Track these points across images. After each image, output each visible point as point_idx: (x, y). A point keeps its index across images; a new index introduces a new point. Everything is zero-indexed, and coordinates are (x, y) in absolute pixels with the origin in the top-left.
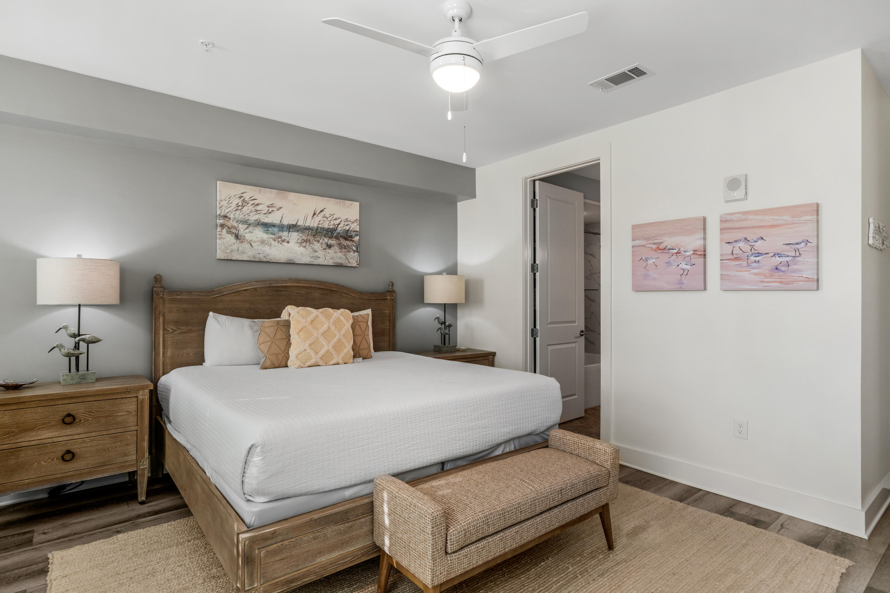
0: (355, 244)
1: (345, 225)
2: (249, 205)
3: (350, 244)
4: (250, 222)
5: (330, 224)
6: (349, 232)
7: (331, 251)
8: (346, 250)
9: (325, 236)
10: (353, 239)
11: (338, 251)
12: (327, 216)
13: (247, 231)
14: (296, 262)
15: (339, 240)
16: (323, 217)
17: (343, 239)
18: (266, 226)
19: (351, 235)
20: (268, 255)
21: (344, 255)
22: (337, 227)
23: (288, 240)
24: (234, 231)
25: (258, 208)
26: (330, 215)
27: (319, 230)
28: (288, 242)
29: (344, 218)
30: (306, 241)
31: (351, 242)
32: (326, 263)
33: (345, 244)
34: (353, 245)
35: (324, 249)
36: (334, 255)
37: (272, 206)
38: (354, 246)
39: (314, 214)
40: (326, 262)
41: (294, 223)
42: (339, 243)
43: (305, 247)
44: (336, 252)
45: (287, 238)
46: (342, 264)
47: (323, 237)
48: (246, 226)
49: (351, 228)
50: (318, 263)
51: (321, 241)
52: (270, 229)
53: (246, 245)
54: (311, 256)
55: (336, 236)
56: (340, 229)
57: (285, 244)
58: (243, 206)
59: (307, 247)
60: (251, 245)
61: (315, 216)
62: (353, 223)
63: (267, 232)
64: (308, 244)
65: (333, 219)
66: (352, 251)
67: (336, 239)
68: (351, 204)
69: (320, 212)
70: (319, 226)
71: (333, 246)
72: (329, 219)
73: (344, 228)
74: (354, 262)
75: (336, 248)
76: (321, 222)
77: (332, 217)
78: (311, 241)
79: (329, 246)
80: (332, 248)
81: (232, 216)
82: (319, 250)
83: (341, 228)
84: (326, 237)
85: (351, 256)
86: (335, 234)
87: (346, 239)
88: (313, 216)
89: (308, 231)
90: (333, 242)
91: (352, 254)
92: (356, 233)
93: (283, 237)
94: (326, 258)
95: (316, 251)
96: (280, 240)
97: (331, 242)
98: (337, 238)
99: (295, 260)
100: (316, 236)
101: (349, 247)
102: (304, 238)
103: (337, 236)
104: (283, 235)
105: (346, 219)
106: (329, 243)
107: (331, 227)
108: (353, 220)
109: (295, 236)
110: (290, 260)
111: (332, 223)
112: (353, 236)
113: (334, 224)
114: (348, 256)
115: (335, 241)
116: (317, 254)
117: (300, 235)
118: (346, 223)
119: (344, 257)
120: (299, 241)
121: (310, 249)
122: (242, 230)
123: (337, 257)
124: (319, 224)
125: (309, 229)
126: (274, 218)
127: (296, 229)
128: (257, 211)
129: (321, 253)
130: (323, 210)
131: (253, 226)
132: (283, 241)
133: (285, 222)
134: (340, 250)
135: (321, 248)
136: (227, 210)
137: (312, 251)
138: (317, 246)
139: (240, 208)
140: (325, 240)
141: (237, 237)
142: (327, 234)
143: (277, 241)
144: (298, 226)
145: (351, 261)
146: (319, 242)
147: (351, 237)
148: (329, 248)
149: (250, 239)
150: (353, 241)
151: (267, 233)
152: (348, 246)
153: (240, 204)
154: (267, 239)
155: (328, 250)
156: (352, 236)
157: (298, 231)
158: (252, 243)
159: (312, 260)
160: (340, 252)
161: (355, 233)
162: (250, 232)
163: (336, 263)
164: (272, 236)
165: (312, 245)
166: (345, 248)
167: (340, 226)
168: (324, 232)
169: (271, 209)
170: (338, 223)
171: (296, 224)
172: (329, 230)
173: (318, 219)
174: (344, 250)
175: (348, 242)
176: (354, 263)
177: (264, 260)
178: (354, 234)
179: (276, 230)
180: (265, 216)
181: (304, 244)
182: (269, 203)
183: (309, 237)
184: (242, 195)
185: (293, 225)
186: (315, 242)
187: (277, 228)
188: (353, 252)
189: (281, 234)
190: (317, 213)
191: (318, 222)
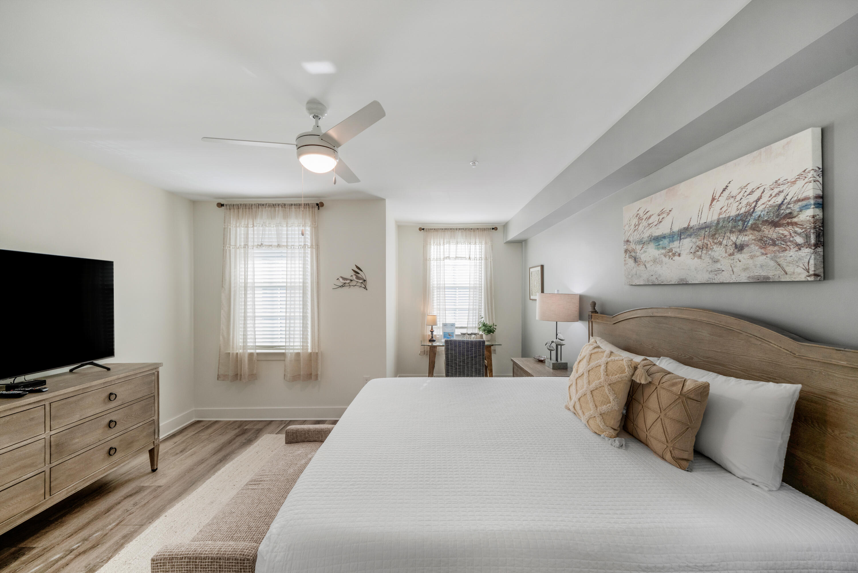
0: (799, 230)
1: (773, 195)
2: (643, 220)
3: (786, 233)
4: (644, 240)
5: (740, 207)
6: (784, 207)
7: (743, 255)
8: (776, 248)
9: (731, 232)
10: (795, 220)
11: (758, 254)
12: (734, 195)
13: (642, 251)
14: (690, 282)
15: (759, 231)
16: (727, 199)
17: (769, 227)
18: (657, 239)
19: (788, 211)
20: (660, 276)
21: (772, 259)
22: (755, 206)
23: (679, 252)
24: (633, 254)
25: (650, 221)
26: (740, 190)
27: (721, 225)
28: (679, 255)
29: (769, 182)
30: (701, 248)
31: (790, 227)
32: (734, 279)
33: (775, 236)
34: (795, 232)
35: (731, 255)
36: (751, 262)
37: (662, 212)
38: (799, 234)
39: (713, 199)
40: (733, 277)
41: (686, 226)
42: (759, 237)
43: (700, 257)
44: (755, 256)
45: (678, 250)
46: (769, 278)
47: (728, 234)
48: (641, 246)
49: (789, 198)
50: (721, 281)
51: (724, 242)
52: (661, 243)
53: (642, 267)
54: (710, 269)
55: (752, 225)
56: (761, 208)
57: (676, 258)
58: (639, 225)
59: (703, 258)
60: (646, 267)
61: (714, 203)
62: (794, 183)
63: (658, 247)
64: (704, 252)
65: (746, 194)
66: (792, 247)
67: (754, 230)
68: (788, 143)
69: (722, 193)
70: (721, 216)
71: (747, 245)
72: (738, 198)
73: (771, 203)
74: (799, 270)
75: (755, 248)
76: (724, 209)
77: (744, 190)
78: (709, 245)
79: (740, 248)
80: (746, 250)
81: (631, 239)
82: (721, 259)
83: (764, 206)
84: (733, 232)
85: (789, 259)
86: (750, 222)
87: (775, 224)
88: (711, 205)
89: (703, 232)
90: (746, 238)
91: (792, 253)
92: (804, 203)
93: (674, 249)
94: (735, 270)
95: (716, 261)
96: (670, 254)
97: (743, 239)
98: (755, 228)
99: (688, 280)
100: (717, 236)
101: (783, 241)
102: (700, 243)
103: (755, 224)
104: (674, 246)
105: (776, 182)
106: (738, 242)
107: (743, 211)
108: (791, 178)
109: (687, 244)
110: (682, 280)
111: (744, 202)
112: (795, 213)
113: (748, 204)
114: (781, 261)
115: (751, 236)
116: (718, 266)
117: (694, 240)
118: (776, 191)
119: (772, 263)
120: (692, 251)
121: (707, 260)
122: (638, 251)
123: (755, 266)
124: (720, 214)
125: (706, 228)
126: (664, 229)
127: (689, 233)
128: (649, 225)
129: (725, 263)
130: (727, 186)
131: (647, 245)
132: (674, 255)
133: (676, 229)
134: (763, 251)
135: (724, 255)
136: (629, 235)
137: (710, 261)
138: (718, 252)
139: (637, 227)
140: (732, 238)
141: (635, 260)
142: (735, 227)
143: (668, 257)
144: (691, 228)
145: (789, 269)
146: (721, 244)
147: (790, 215)
148: (739, 251)
149: (644, 260)
150: (796, 224)
151: (658, 249)
152: (783, 239)
153: (637, 223)
154: (658, 257)
155: (738, 256)
156: (790, 213)
157: (690, 236)
158: (646, 264)
159: (711, 276)
160: (763, 254)
161: (800, 203)
162: (645, 252)
163: (753, 277)
164: (663, 251)
165: (710, 252)
166: (774, 244)
167: (760, 203)
168: (730, 224)
169: (661, 217)
170: (756, 198)
171: (689, 225)
172: (739, 218)
173: (717, 206)
174: (771, 248)
175: (781, 230)
176: (800, 274)
177: (657, 282)
178: (796, 208)
179: (666, 241)
180: (656, 227)
181: (699, 253)
182: (658, 211)
183: (705, 241)
184: (638, 213)
185: (684, 228)
186: (715, 247)
187: (668, 240)
188: (796, 249)
189: (672, 245)
190: (717, 197)
191: (719, 211)
